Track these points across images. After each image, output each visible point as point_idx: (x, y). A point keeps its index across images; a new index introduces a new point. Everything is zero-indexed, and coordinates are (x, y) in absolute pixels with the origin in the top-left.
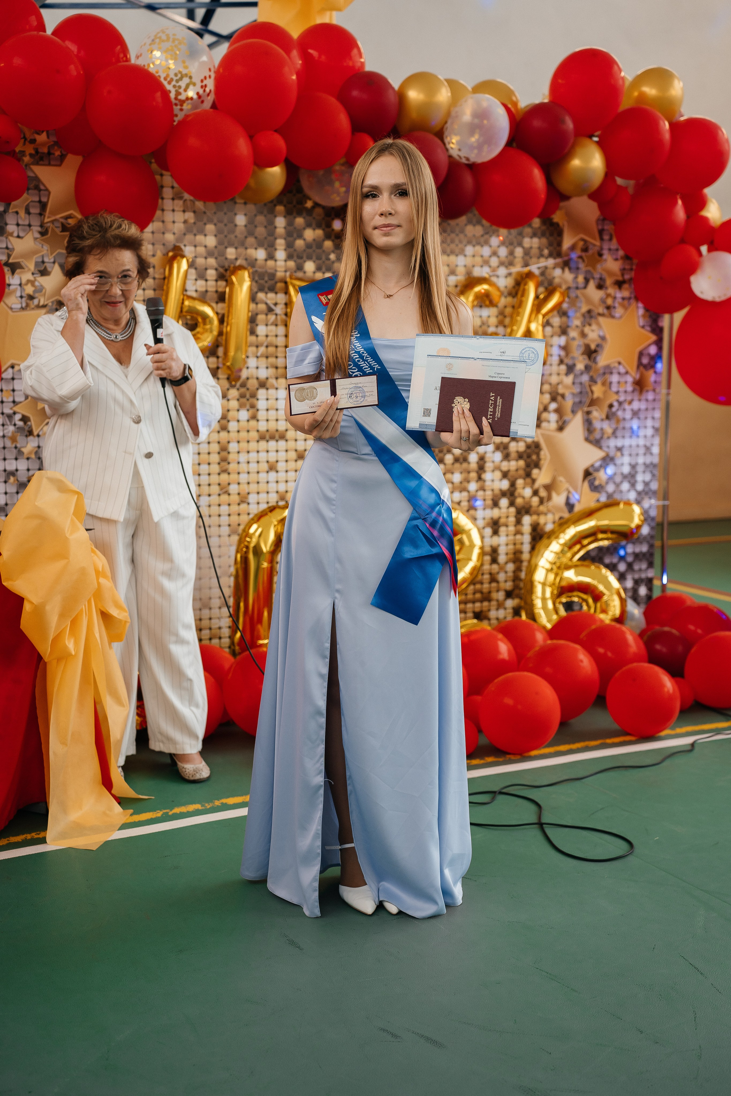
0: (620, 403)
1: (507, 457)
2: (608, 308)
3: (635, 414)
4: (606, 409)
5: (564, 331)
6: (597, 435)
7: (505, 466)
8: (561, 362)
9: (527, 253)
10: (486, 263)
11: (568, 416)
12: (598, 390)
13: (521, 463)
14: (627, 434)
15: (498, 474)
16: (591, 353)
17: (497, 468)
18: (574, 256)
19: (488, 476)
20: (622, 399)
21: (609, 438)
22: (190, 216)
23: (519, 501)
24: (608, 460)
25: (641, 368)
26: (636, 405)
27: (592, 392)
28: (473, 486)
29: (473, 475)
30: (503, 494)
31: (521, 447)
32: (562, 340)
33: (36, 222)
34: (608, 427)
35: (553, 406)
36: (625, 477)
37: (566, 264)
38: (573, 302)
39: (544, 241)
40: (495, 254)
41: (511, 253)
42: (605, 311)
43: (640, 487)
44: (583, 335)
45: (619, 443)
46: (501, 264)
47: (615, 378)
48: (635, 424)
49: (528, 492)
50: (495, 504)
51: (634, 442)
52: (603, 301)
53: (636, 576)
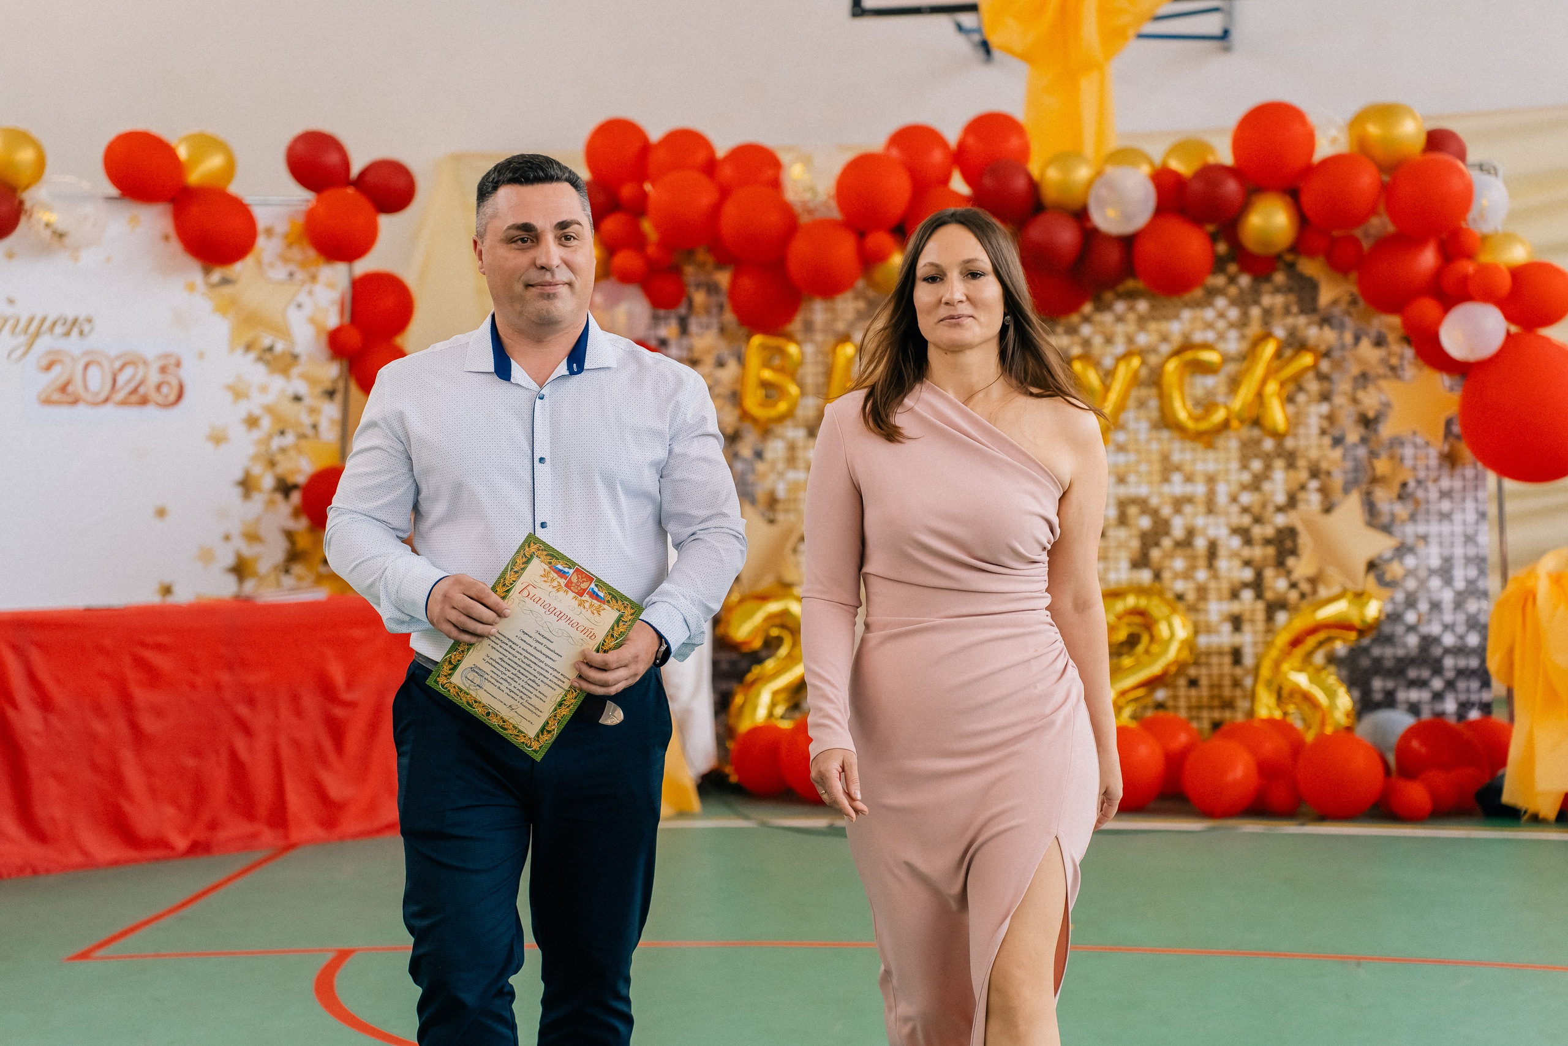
0: (1419, 482)
1: (1248, 541)
2: (1393, 369)
3: (1445, 494)
4: (1396, 489)
5: (1325, 397)
6: (1385, 519)
7: (1247, 552)
8: (1323, 432)
9: (1268, 313)
10: (1210, 326)
11: (1337, 495)
12: (1382, 466)
13: (1271, 551)
14: (1434, 518)
15: (1237, 563)
16: (1368, 422)
17: (1234, 555)
18: (1337, 311)
19: (1222, 564)
20: (1422, 474)
21: (1403, 522)
22: (861, 305)
23: (1269, 595)
24: (1402, 550)
25: (1451, 439)
26: (1445, 483)
27: (1373, 469)
28: (1202, 575)
29: (1202, 562)
30: (1246, 585)
31: (1269, 531)
32: (1324, 408)
33: (714, 322)
34: (1401, 510)
35: (1314, 484)
36: (1432, 572)
37: (1325, 321)
38: (1338, 365)
39: (1292, 298)
40: (1221, 315)
41: (1245, 315)
42: (1389, 373)
43: (1460, 584)
44: (1355, 401)
45: (1421, 529)
46: (1232, 325)
47: (1408, 452)
48: (1446, 506)
49: (1281, 584)
50: (1235, 595)
51: (1446, 528)
52: (1384, 361)
53: (1463, 697)
